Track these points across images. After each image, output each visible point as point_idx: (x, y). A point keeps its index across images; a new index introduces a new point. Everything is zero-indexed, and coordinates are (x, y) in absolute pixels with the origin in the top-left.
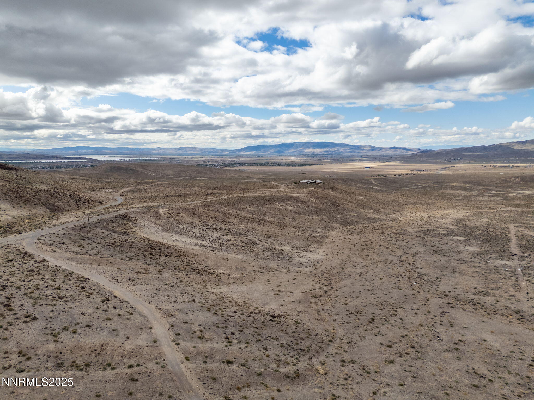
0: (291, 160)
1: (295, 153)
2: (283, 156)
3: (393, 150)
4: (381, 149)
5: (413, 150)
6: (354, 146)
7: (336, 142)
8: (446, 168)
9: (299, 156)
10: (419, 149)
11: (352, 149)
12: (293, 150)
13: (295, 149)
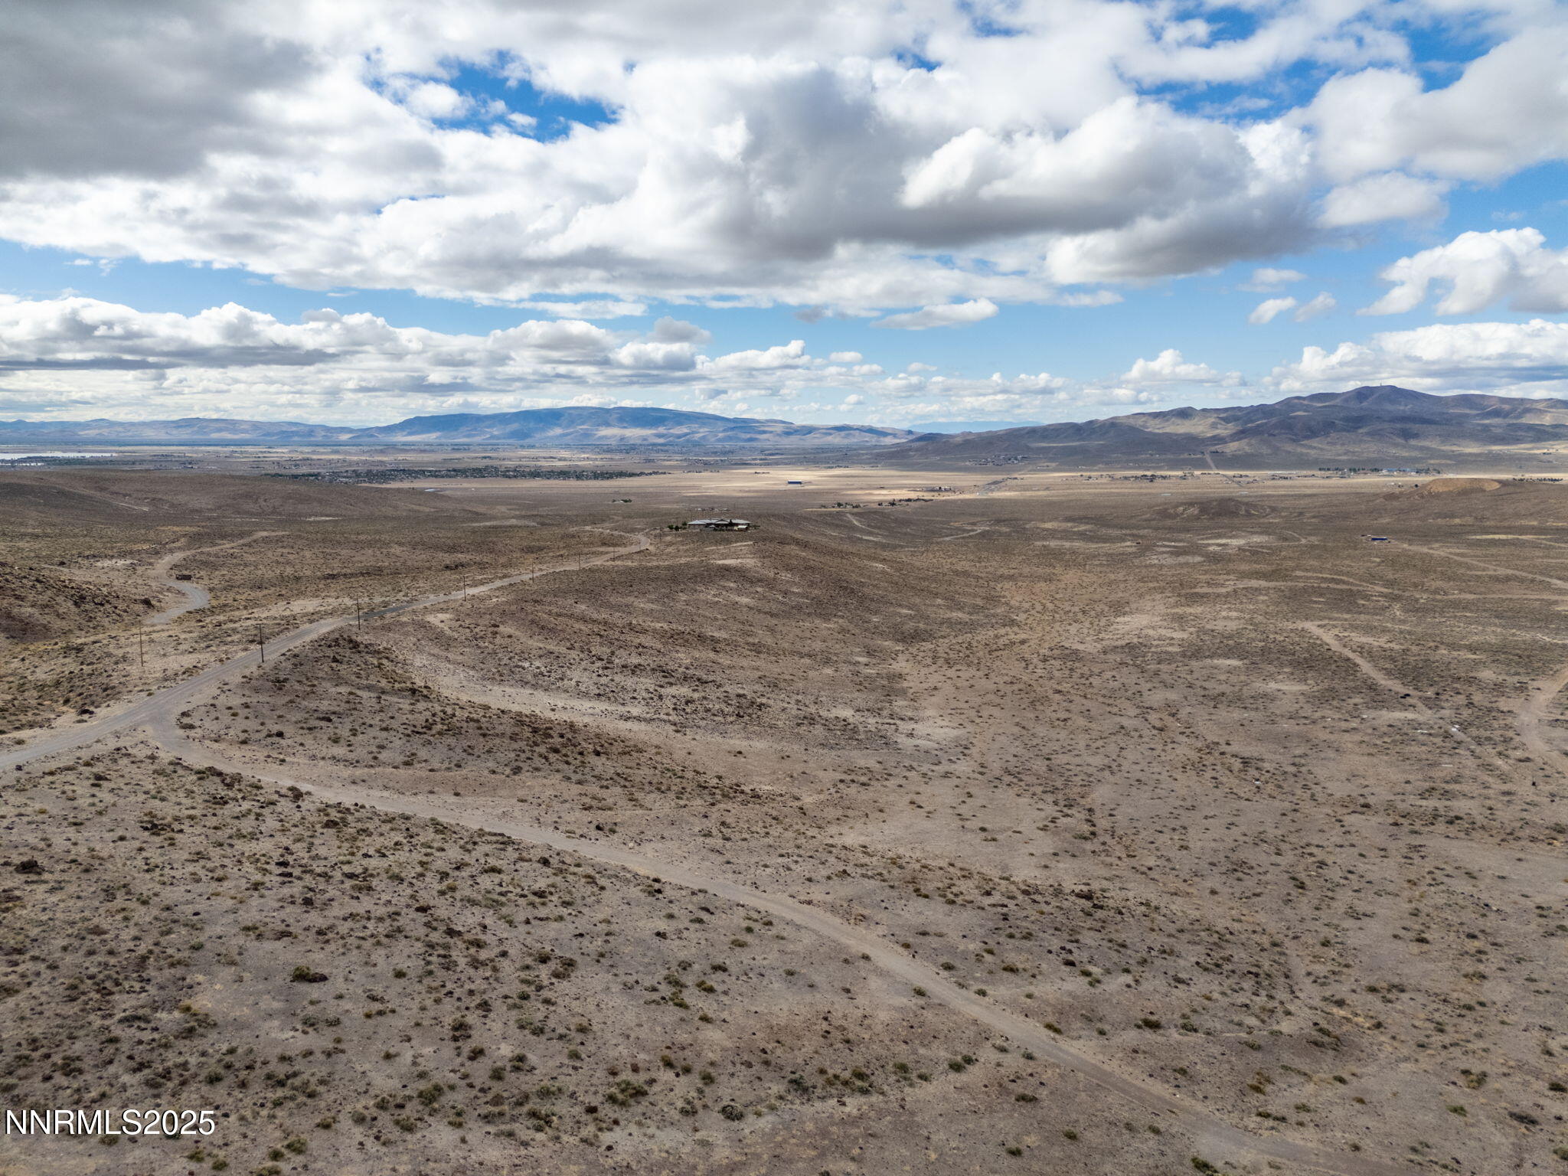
0: (565, 460)
1: (567, 440)
2: (533, 447)
3: (843, 433)
4: (809, 430)
5: (895, 435)
6: (735, 420)
7: (685, 409)
8: (995, 483)
9: (582, 448)
10: (910, 432)
11: (732, 429)
12: (558, 431)
13: (568, 427)
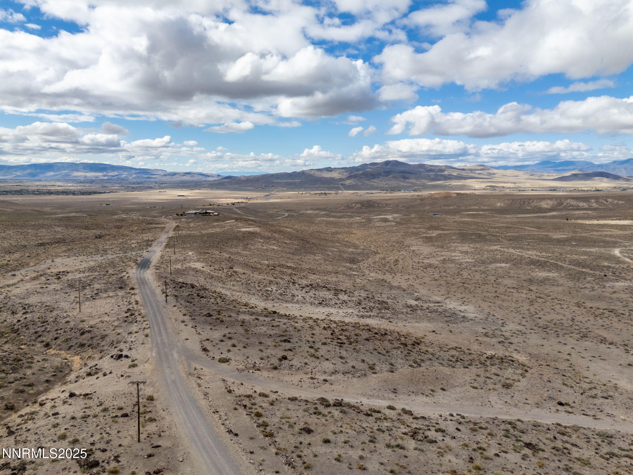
1: (58, 177)
2: (41, 181)
3: (190, 175)
4: (174, 174)
5: (213, 176)
6: (140, 169)
7: (114, 164)
8: (267, 196)
9: (67, 181)
11: (139, 173)
12: (52, 173)
13: (57, 171)
